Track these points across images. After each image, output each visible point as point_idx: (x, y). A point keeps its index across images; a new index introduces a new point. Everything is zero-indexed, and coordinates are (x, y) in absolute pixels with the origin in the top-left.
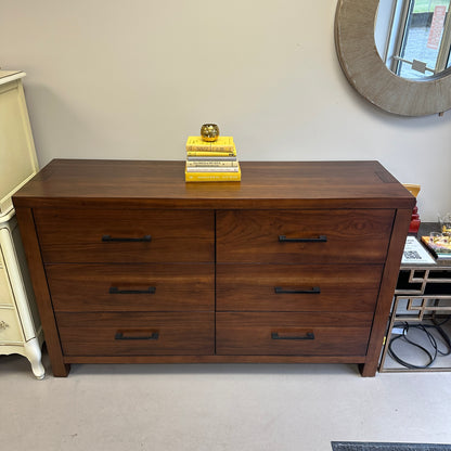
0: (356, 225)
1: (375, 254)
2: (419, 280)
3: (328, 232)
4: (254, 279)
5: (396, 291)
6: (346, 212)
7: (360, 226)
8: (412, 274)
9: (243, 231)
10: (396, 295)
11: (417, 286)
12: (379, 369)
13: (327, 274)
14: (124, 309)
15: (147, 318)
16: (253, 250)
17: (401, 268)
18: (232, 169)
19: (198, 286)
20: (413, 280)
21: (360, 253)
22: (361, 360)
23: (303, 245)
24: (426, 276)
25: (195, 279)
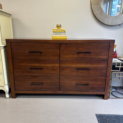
0: (99, 48)
1: (105, 57)
2: (118, 67)
3: (91, 50)
4: (71, 65)
6: (96, 44)
8: (116, 65)
9: (67, 50)
12: (109, 98)
13: (92, 64)
14: (34, 75)
15: (40, 78)
16: (70, 56)
17: (113, 63)
18: (65, 35)
19: (55, 67)
21: (101, 57)
24: (120, 65)
25: (54, 65)
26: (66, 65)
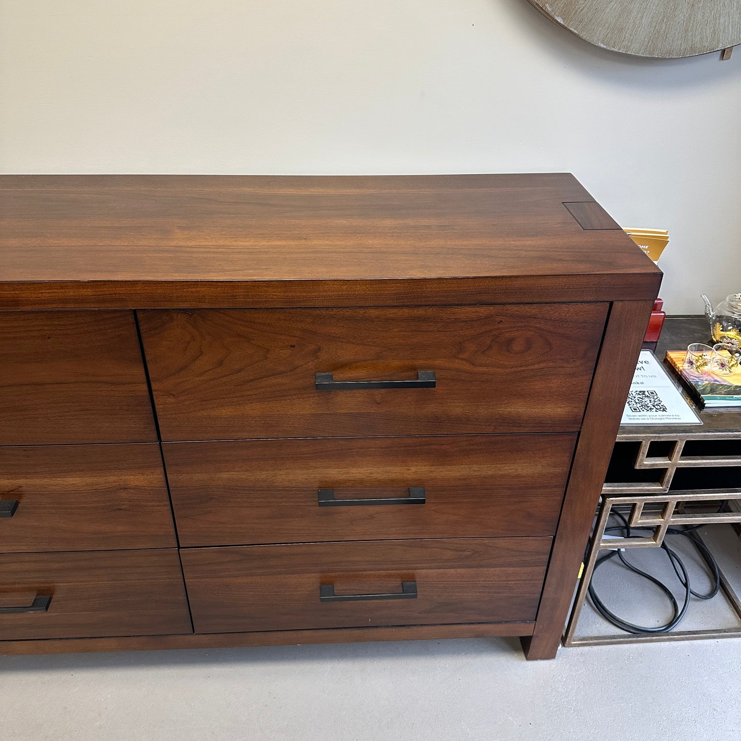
0: (510, 341)
1: (556, 410)
2: (659, 462)
3: (438, 362)
4: (263, 475)
5: (607, 488)
6: (483, 311)
7: (516, 347)
8: (645, 449)
9: (220, 363)
10: (605, 497)
11: (656, 475)
12: (564, 640)
13: (443, 457)
17: (621, 437)
19: (124, 494)
20: (645, 462)
21: (519, 409)
22: (525, 630)
23: (379, 394)
24: (677, 453)
25: (113, 479)
26: (225, 475)
